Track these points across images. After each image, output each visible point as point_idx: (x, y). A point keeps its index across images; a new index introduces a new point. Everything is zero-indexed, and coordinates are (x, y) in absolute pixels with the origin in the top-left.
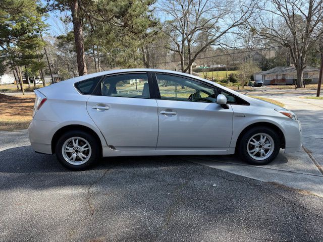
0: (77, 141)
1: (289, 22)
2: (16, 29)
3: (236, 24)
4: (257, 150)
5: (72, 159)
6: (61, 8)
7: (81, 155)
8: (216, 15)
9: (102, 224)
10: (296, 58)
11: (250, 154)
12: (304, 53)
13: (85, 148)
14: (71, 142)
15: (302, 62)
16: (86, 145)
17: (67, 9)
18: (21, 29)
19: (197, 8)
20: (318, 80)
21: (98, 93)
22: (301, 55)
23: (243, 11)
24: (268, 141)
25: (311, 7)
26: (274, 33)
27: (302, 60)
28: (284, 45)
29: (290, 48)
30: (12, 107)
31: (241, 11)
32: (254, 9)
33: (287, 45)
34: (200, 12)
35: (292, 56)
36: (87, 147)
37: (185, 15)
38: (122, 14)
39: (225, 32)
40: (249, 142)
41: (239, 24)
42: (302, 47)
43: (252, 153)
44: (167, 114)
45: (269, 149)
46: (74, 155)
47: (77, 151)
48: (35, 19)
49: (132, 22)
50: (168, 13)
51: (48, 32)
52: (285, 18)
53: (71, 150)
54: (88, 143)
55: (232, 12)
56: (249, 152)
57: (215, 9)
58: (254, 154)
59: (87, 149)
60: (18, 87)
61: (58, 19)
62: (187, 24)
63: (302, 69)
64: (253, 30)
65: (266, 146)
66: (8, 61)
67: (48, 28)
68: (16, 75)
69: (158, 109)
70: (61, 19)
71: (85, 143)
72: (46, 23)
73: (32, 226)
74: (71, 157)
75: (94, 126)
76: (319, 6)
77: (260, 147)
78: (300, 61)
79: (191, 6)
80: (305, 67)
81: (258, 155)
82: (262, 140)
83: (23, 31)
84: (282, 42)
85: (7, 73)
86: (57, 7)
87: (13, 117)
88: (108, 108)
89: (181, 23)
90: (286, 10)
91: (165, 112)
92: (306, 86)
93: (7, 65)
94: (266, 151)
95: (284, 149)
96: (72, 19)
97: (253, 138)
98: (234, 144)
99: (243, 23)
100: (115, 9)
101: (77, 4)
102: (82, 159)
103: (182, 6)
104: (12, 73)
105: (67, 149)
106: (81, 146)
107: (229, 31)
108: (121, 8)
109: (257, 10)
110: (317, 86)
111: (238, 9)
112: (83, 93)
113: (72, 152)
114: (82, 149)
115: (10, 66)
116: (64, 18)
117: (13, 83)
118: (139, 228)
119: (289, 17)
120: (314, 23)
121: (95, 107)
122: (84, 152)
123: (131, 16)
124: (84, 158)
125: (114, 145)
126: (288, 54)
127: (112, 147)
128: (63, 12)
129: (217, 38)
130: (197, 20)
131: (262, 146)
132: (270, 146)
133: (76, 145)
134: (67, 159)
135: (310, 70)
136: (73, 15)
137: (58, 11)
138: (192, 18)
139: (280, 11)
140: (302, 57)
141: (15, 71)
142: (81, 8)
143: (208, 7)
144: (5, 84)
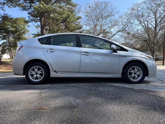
0: (37, 68)
1: (146, 30)
2: (13, 30)
3: (120, 31)
4: (133, 75)
5: (34, 78)
6: (36, 21)
7: (38, 76)
8: (110, 26)
9: (47, 102)
10: (151, 47)
11: (130, 78)
12: (154, 45)
13: (41, 72)
14: (34, 69)
15: (154, 49)
16: (41, 70)
17: (38, 21)
18: (16, 30)
19: (101, 23)
20: (162, 59)
21: (50, 43)
22: (153, 46)
23: (123, 25)
24: (139, 71)
25: (156, 23)
26: (139, 35)
27: (154, 48)
28: (144, 41)
29: (147, 42)
30: (6, 67)
31: (122, 25)
32: (129, 24)
33: (146, 41)
34: (102, 25)
35: (149, 46)
36: (42, 71)
37: (95, 26)
38: (64, 21)
39: (115, 35)
40: (129, 71)
41: (122, 31)
42: (153, 42)
43: (131, 77)
44: (85, 55)
45: (140, 75)
46: (35, 76)
47: (36, 74)
48: (23, 28)
49: (69, 25)
50: (87, 25)
51: (29, 34)
52: (144, 28)
53: (33, 73)
54: (43, 69)
55: (118, 25)
56: (129, 76)
57: (110, 24)
58: (132, 77)
59: (42, 72)
60: (11, 60)
61: (34, 26)
62: (96, 30)
63: (154, 53)
64: (128, 33)
65: (138, 73)
66: (8, 47)
67: (29, 32)
68: (11, 54)
69: (80, 52)
70: (35, 26)
71: (41, 69)
72: (28, 29)
73: (7, 103)
74: (33, 77)
75: (47, 60)
76: (160, 23)
77: (135, 73)
78: (153, 48)
79: (98, 23)
80: (155, 52)
81: (134, 78)
82: (136, 70)
83: (16, 31)
84: (143, 39)
85: (7, 54)
86: (33, 21)
87: (6, 70)
88: (54, 51)
89: (93, 31)
90: (144, 24)
91: (84, 54)
92: (157, 61)
93: (7, 49)
94: (139, 76)
95: (148, 77)
96: (40, 26)
97: (131, 69)
98: (121, 72)
99: (123, 30)
100: (61, 19)
101: (43, 18)
102: (39, 78)
103: (94, 22)
104: (9, 53)
105: (31, 72)
106: (39, 71)
107: (117, 34)
108: (64, 18)
109: (130, 24)
110: (162, 61)
111: (121, 24)
112: (42, 43)
113: (34, 74)
114: (39, 72)
115: (8, 49)
116: (36, 25)
117: (9, 59)
118: (68, 104)
119: (146, 27)
120: (158, 31)
121: (47, 50)
122: (40, 74)
123: (69, 22)
124: (40, 78)
125: (56, 71)
126: (146, 45)
127: (55, 71)
128: (36, 23)
129: (111, 37)
130: (101, 29)
131: (136, 73)
132: (140, 73)
133: (36, 70)
134: (31, 78)
135: (158, 54)
136: (41, 24)
137: (34, 23)
138: (98, 28)
139: (142, 25)
140: (153, 47)
141: (10, 52)
142: (45, 19)
143: (106, 23)
144: (5, 59)
